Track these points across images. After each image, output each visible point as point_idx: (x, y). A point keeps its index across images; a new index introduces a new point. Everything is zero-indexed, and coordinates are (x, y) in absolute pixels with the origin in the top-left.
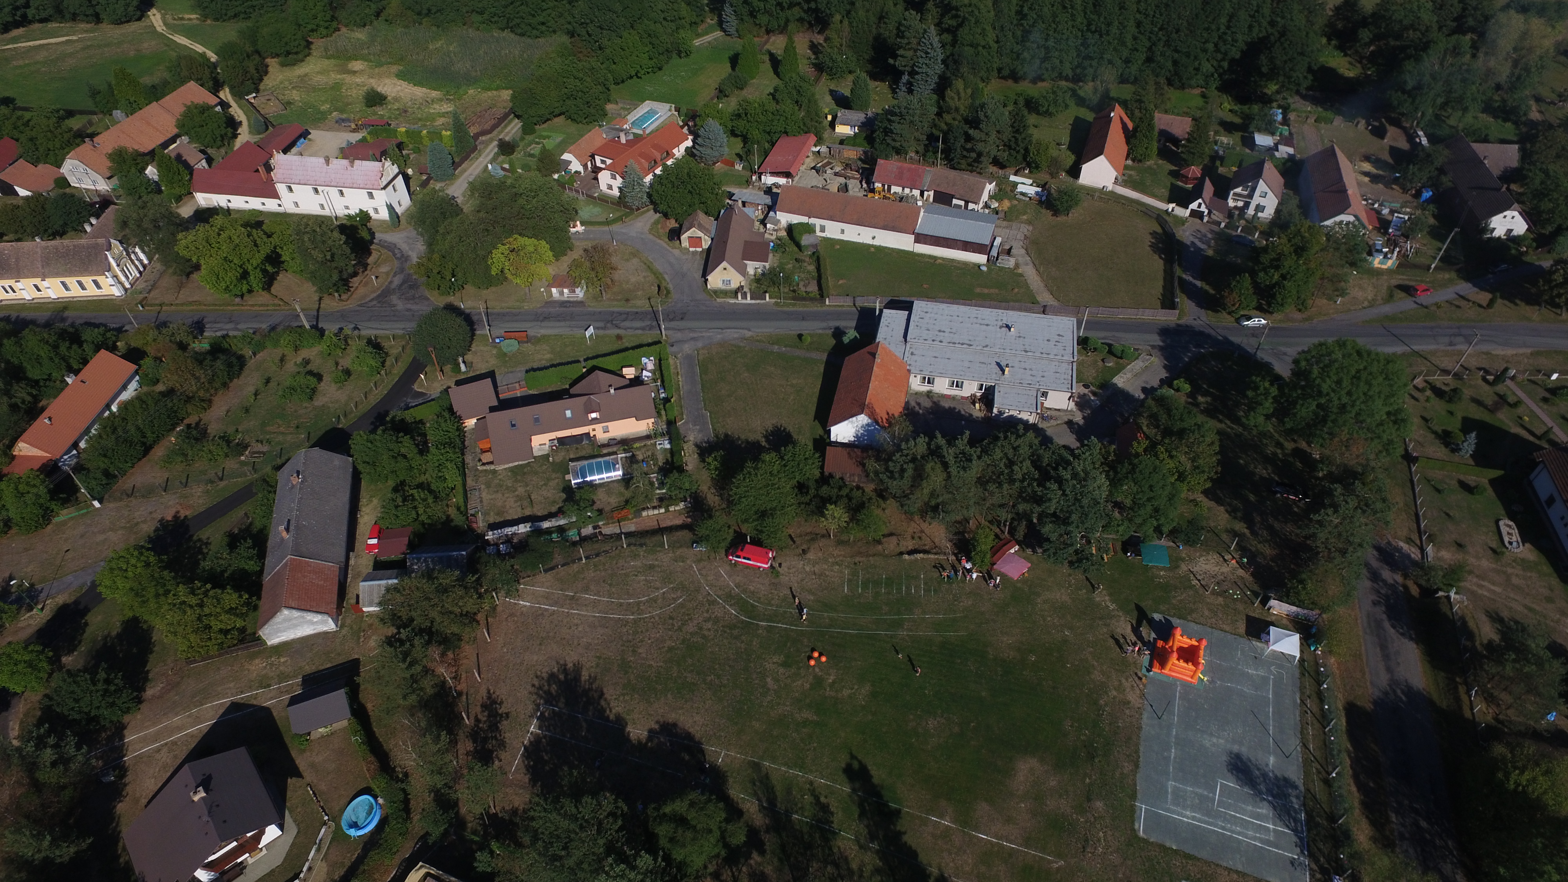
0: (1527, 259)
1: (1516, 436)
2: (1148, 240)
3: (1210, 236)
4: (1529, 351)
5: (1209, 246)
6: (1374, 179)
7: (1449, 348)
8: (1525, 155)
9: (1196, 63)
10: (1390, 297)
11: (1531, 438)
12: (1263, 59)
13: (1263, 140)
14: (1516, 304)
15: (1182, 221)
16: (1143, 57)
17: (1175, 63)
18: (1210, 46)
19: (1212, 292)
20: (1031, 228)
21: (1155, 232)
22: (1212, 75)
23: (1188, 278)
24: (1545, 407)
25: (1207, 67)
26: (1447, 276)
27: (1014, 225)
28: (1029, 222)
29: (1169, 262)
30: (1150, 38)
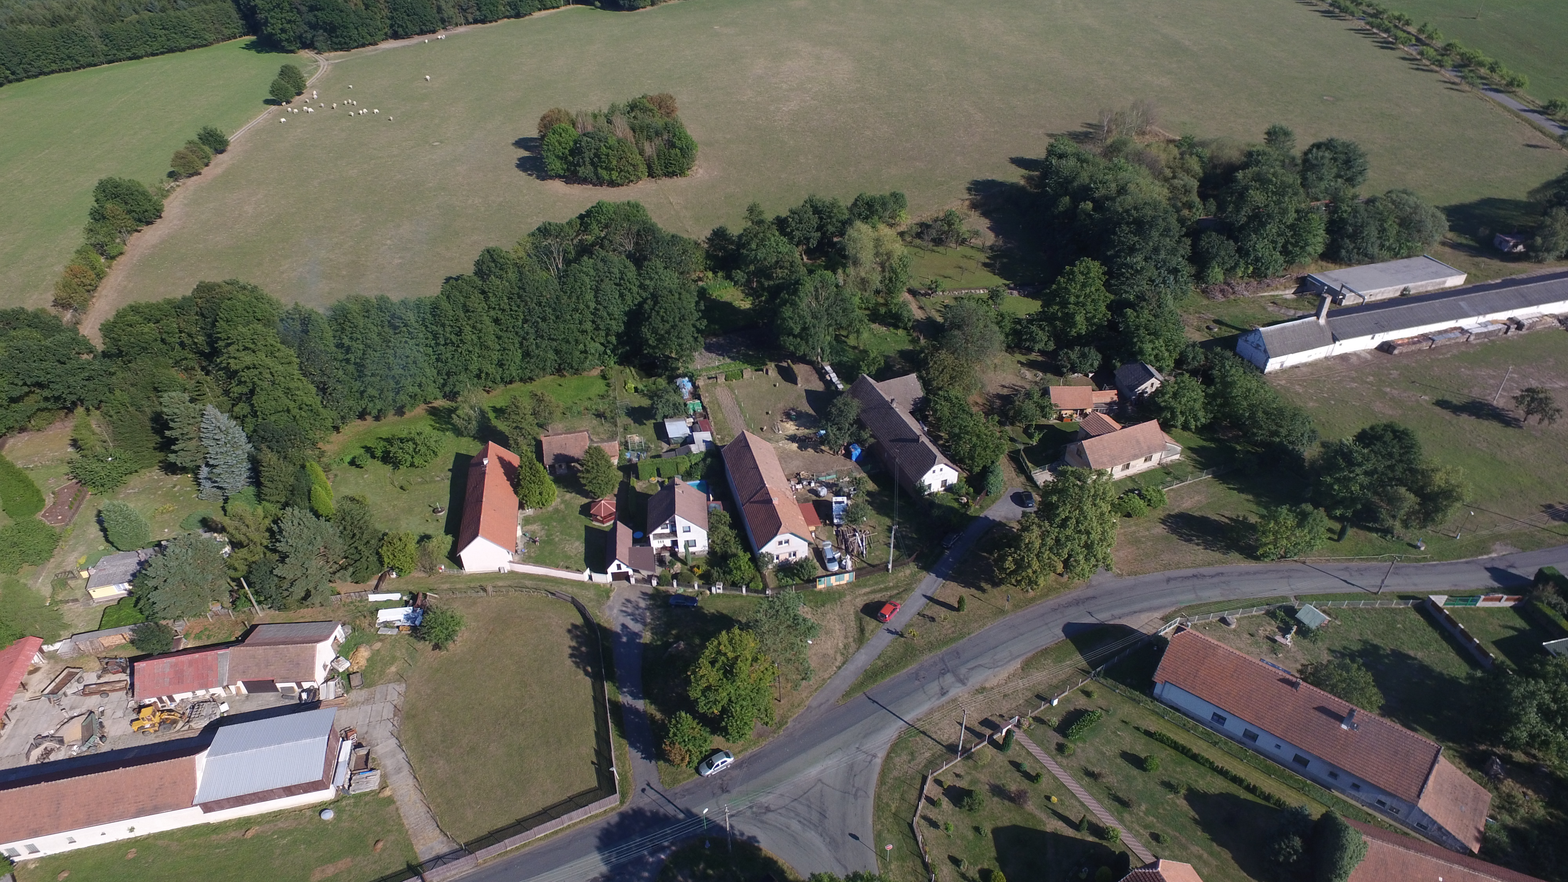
0: (971, 512)
1: (1056, 837)
2: (567, 643)
3: (643, 604)
4: (1017, 664)
5: (645, 624)
6: (803, 442)
7: (944, 699)
8: (926, 383)
9: (581, 347)
10: (861, 636)
11: (1070, 832)
12: (645, 331)
13: (677, 429)
14: (984, 591)
15: (604, 592)
16: (519, 354)
17: (557, 352)
18: (588, 326)
19: (658, 716)
20: (402, 688)
21: (575, 626)
22: (605, 353)
23: (626, 699)
24: (1065, 762)
25: (595, 347)
26: (908, 572)
27: (379, 689)
28: (400, 677)
29: (597, 679)
30: (517, 333)
